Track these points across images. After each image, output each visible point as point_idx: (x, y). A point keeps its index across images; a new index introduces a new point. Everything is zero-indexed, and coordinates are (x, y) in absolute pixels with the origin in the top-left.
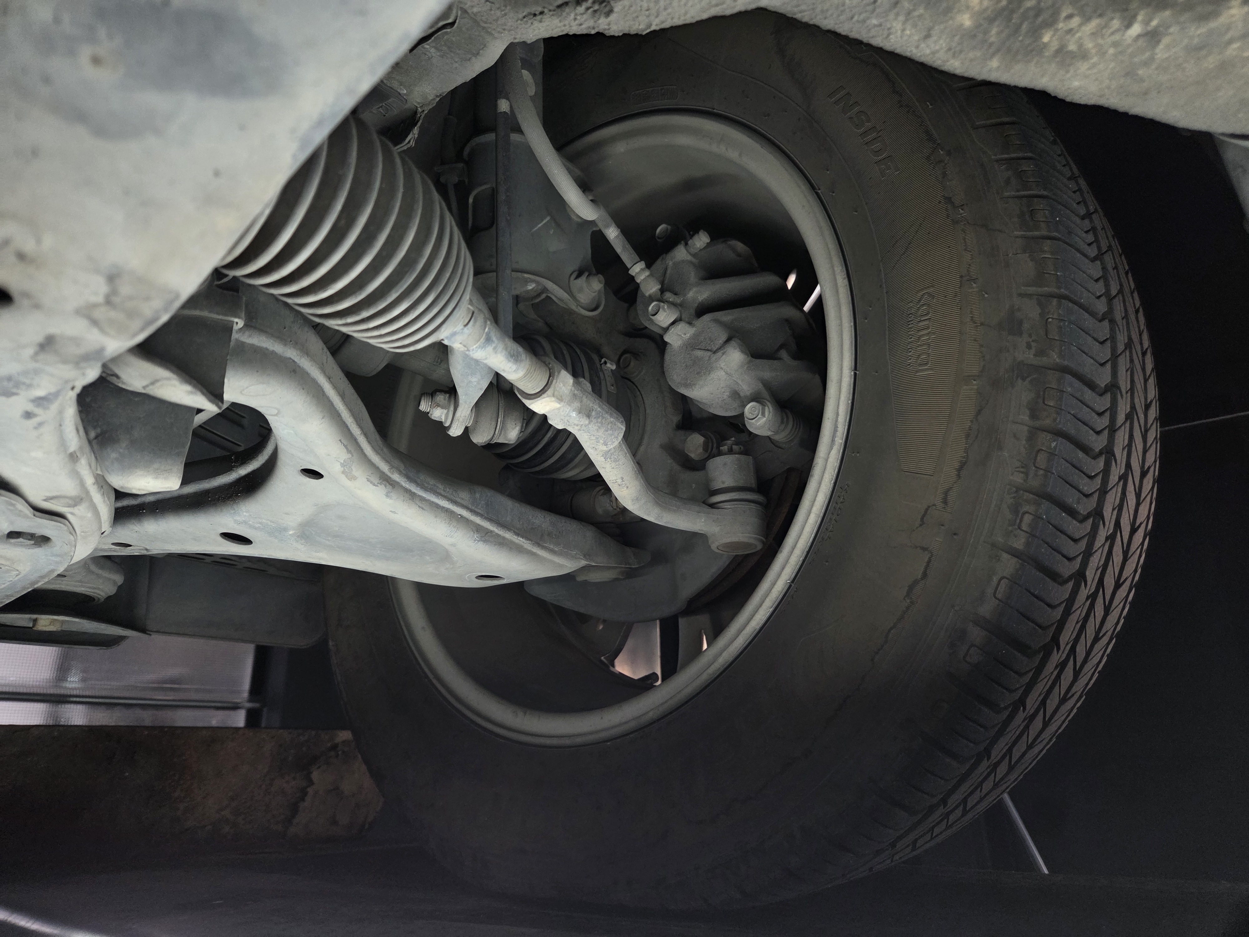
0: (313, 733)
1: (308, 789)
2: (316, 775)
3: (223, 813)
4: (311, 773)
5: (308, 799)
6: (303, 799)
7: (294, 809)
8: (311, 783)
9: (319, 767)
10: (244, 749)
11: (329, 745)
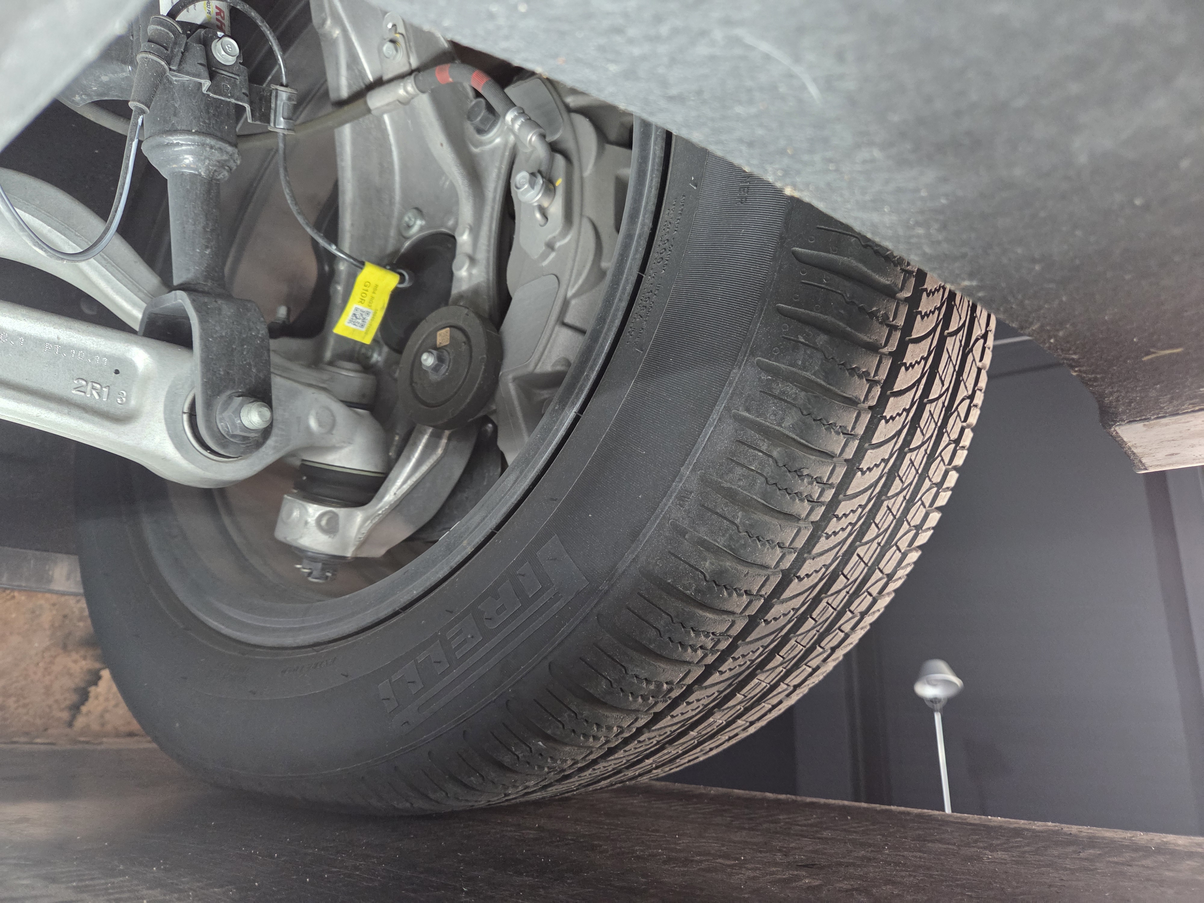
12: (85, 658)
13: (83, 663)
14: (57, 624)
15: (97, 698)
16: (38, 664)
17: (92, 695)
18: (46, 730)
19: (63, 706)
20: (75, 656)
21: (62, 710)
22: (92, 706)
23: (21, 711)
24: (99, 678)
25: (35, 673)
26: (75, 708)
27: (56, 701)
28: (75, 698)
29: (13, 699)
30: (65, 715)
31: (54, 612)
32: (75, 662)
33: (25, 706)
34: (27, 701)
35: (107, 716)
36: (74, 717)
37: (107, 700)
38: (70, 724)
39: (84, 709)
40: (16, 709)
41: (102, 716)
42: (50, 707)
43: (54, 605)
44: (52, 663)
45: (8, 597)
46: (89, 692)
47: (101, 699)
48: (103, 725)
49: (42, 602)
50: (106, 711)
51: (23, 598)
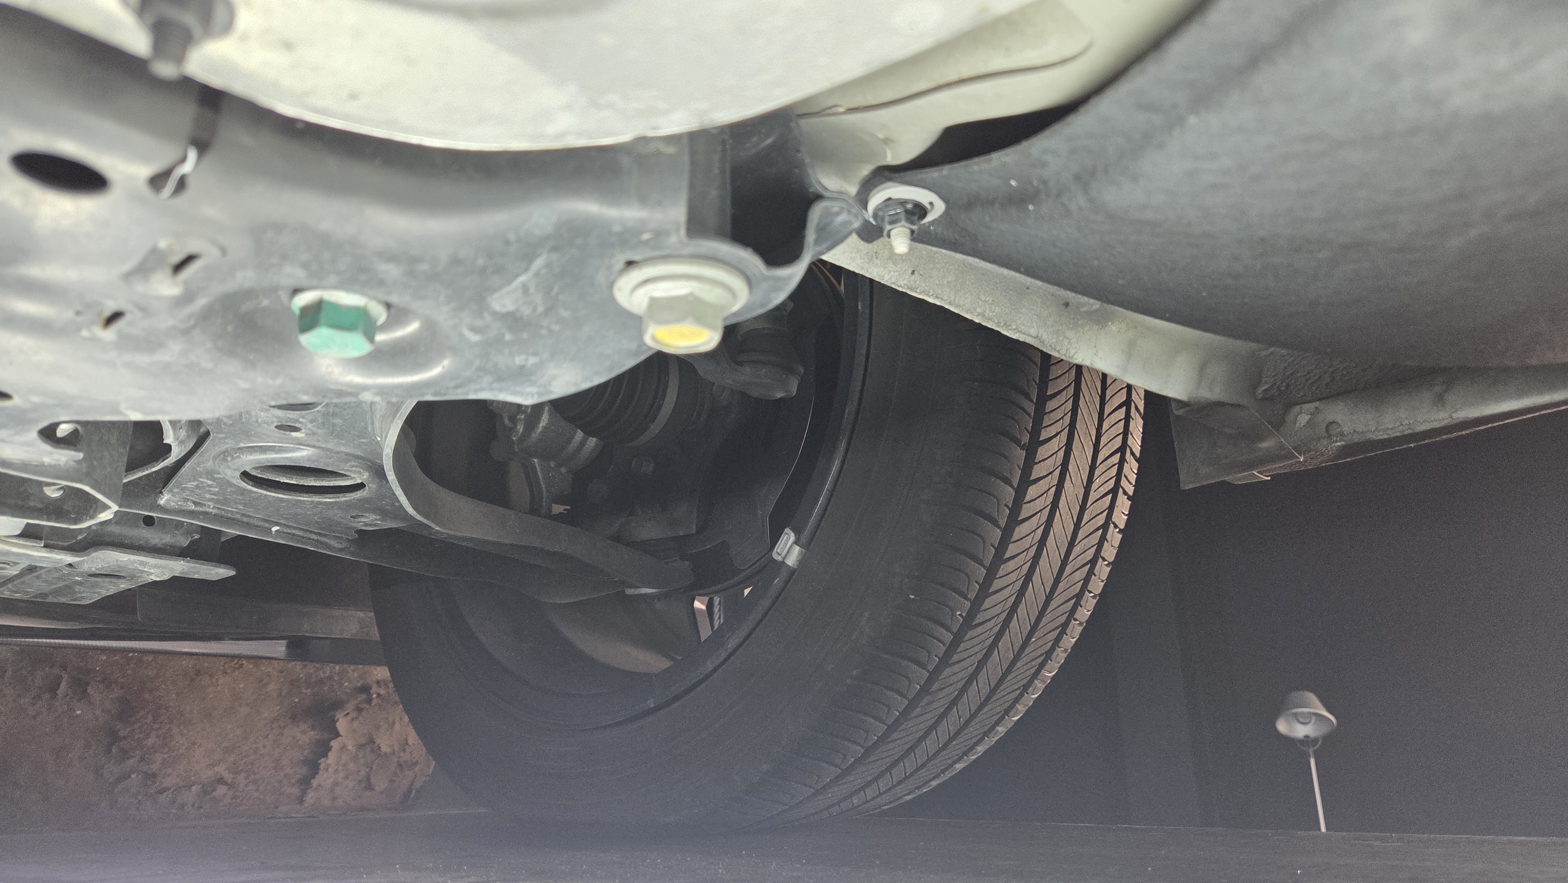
12: (313, 728)
13: (312, 733)
14: (284, 693)
15: (327, 770)
16: (267, 736)
17: (322, 766)
18: (277, 807)
19: (293, 781)
20: (303, 726)
21: (293, 785)
22: (324, 779)
23: (251, 787)
24: (329, 749)
25: (264, 746)
26: (305, 783)
27: (286, 775)
28: (304, 771)
29: (243, 775)
30: (296, 791)
31: (282, 680)
32: (304, 732)
33: (255, 782)
34: (257, 777)
35: (338, 790)
36: (304, 793)
37: (336, 771)
38: (301, 800)
39: (315, 783)
40: (246, 785)
41: (332, 791)
42: (280, 782)
43: (282, 672)
44: (280, 734)
45: (236, 666)
46: (319, 764)
47: (331, 770)
48: (334, 799)
49: (270, 669)
50: (336, 784)
51: (251, 666)
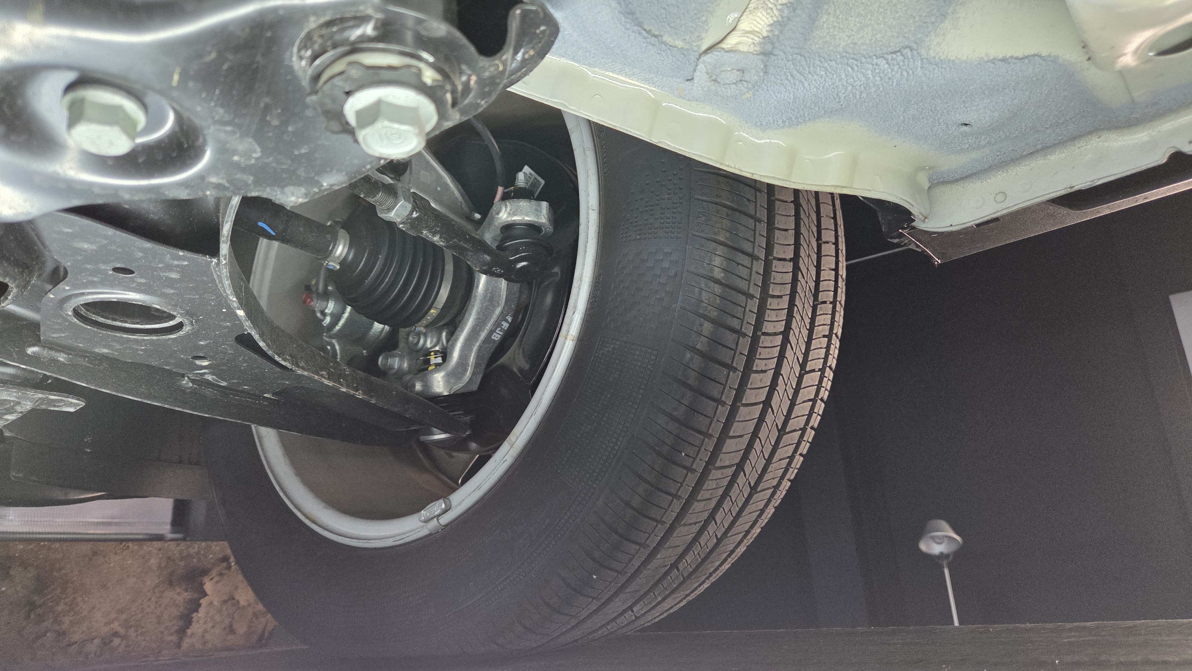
0: (203, 544)
1: (202, 601)
2: (208, 586)
3: (112, 626)
4: (205, 584)
5: (202, 611)
6: (197, 611)
7: (186, 620)
8: (205, 594)
9: (212, 579)
10: (130, 562)
11: (221, 556)
12: (186, 590)
13: (186, 594)
14: (163, 566)
15: (198, 622)
16: (150, 599)
19: (172, 631)
21: (172, 634)
23: (140, 638)
25: (149, 607)
26: (182, 632)
27: (166, 628)
28: (180, 623)
29: (133, 629)
30: (174, 638)
31: (161, 556)
32: (179, 594)
33: (142, 634)
34: (144, 630)
35: (208, 636)
36: (181, 639)
37: (206, 622)
39: (189, 632)
41: (203, 637)
42: (162, 633)
44: (161, 597)
46: (192, 618)
48: (205, 643)
50: (206, 631)
